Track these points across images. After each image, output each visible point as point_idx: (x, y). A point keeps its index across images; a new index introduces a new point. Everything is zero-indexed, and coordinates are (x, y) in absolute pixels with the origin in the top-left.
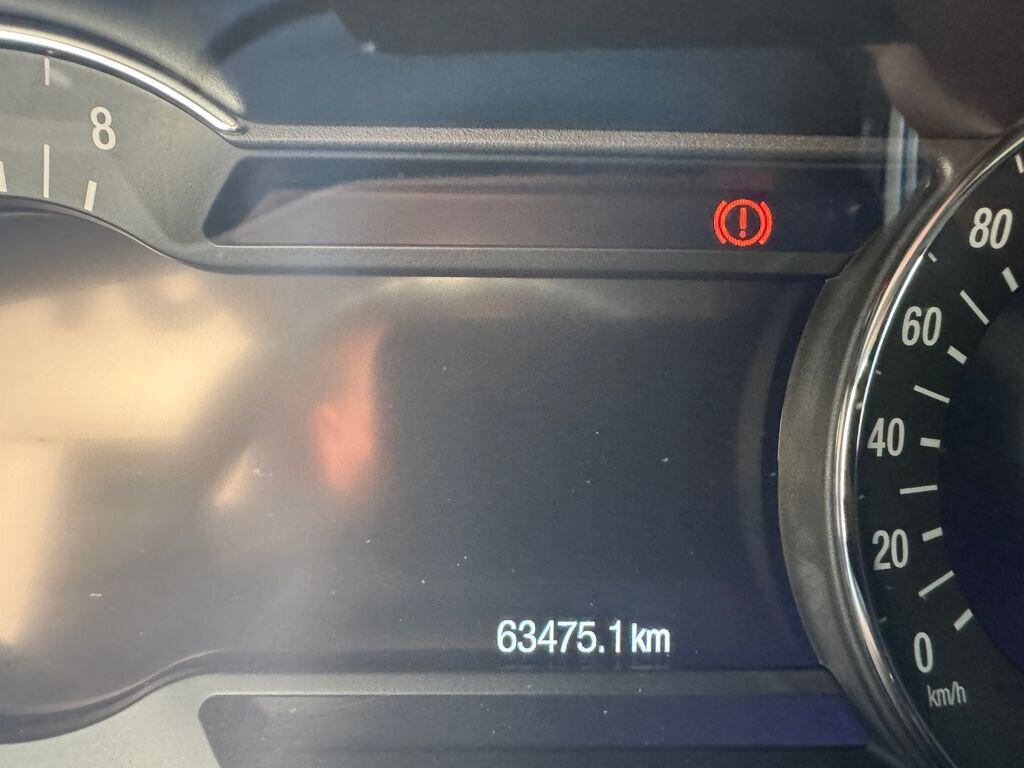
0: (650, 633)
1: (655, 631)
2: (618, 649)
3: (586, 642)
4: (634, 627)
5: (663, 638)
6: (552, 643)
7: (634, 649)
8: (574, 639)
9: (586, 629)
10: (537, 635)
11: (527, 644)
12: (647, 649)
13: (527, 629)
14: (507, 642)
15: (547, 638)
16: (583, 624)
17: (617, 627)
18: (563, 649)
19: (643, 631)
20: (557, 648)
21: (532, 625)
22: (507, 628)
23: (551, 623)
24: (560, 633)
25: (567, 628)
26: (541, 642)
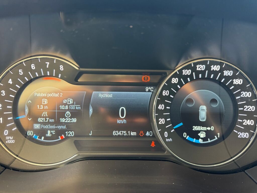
0: (133, 133)
1: (134, 133)
2: (129, 135)
3: (125, 134)
4: (131, 132)
5: (135, 133)
6: (120, 134)
7: (131, 135)
8: (123, 133)
9: (125, 132)
10: (118, 133)
11: (117, 134)
12: (133, 135)
13: (117, 132)
14: (114, 134)
15: (120, 133)
16: (125, 131)
17: (129, 132)
18: (122, 135)
19: (132, 133)
20: (121, 135)
21: (118, 132)
22: (114, 132)
23: (120, 131)
24: (121, 133)
25: (122, 132)
26: (119, 134)
